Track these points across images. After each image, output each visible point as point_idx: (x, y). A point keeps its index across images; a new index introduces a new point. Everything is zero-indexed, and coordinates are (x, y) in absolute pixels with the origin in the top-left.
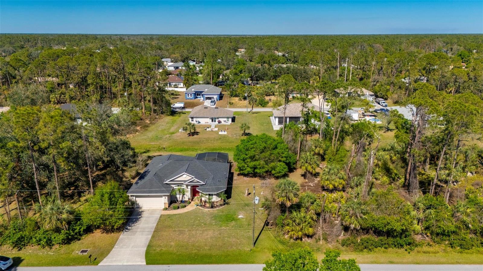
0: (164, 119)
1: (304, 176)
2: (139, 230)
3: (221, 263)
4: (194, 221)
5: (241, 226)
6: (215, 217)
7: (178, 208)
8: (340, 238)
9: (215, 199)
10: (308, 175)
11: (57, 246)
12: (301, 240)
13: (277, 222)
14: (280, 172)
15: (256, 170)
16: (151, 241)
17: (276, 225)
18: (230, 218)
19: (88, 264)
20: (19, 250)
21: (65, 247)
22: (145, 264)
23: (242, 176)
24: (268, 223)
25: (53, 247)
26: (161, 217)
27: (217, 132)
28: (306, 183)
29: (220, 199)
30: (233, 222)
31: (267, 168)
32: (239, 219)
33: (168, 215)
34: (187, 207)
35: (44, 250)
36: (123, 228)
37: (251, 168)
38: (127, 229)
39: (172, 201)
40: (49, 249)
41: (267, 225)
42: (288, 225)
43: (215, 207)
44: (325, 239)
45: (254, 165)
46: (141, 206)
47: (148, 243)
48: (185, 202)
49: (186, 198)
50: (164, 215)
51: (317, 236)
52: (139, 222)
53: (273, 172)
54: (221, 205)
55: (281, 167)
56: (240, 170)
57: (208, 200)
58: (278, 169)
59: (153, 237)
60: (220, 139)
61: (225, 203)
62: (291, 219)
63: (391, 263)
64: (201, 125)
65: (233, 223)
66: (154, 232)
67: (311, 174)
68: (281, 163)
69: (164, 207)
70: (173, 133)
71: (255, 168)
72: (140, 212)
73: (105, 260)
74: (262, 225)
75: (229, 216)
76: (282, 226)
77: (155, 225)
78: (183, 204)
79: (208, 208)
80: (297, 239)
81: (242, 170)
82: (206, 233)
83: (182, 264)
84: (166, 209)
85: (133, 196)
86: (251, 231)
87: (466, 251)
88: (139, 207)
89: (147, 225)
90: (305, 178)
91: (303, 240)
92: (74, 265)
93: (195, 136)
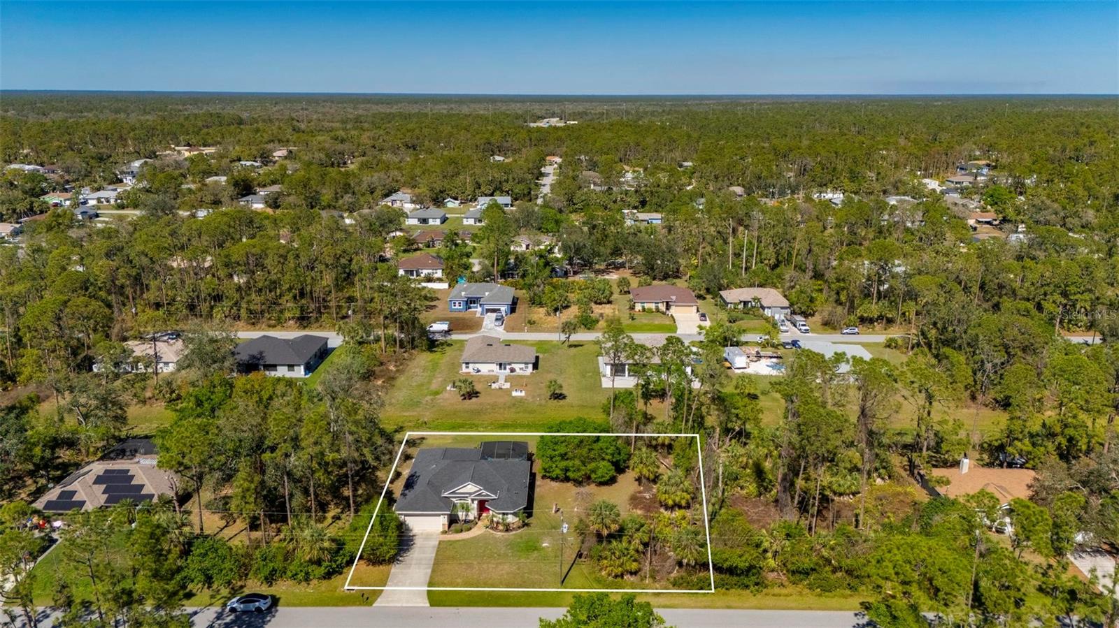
0: (417, 360)
1: (639, 480)
2: (414, 562)
3: (521, 606)
4: (484, 551)
5: (545, 558)
6: (510, 545)
7: (461, 531)
8: (672, 575)
9: (511, 519)
10: (644, 481)
11: (315, 582)
12: (622, 577)
13: (592, 553)
14: (603, 477)
15: (568, 474)
16: (431, 577)
17: (592, 557)
18: (531, 547)
19: (360, 605)
20: (269, 586)
21: (325, 583)
22: (428, 605)
23: (549, 480)
24: (581, 554)
25: (311, 583)
26: (440, 543)
27: (508, 392)
28: (640, 492)
29: (518, 519)
30: (536, 552)
31: (584, 471)
32: (544, 548)
33: (449, 541)
34: (473, 530)
35: (300, 586)
36: (393, 560)
37: (561, 470)
38: (398, 560)
39: (453, 520)
40: (306, 585)
41: (580, 557)
42: (606, 558)
43: (511, 530)
44: (653, 577)
45: (566, 467)
46: (411, 528)
47: (428, 579)
48: (470, 522)
49: (471, 517)
50: (444, 541)
51: (642, 573)
52: (412, 551)
53: (593, 476)
54: (519, 528)
55: (605, 468)
56: (545, 470)
57: (501, 521)
58: (600, 472)
59: (433, 571)
60: (514, 405)
61: (525, 525)
62: (610, 550)
63: (729, 607)
64: (482, 375)
65: (536, 554)
66: (434, 564)
67: (648, 479)
68: (605, 463)
69: (441, 530)
70: (437, 393)
71: (567, 470)
72: (410, 536)
73: (379, 600)
74: (574, 556)
75: (530, 544)
76: (599, 560)
77: (434, 555)
78: (468, 526)
79: (501, 531)
80: (616, 576)
81: (549, 472)
82: (501, 567)
83: (473, 606)
84: (444, 532)
85: (402, 514)
86: (558, 565)
87: (827, 594)
88: (408, 529)
89: (422, 555)
90: (640, 485)
91: (625, 577)
92: (344, 605)
93: (474, 400)
